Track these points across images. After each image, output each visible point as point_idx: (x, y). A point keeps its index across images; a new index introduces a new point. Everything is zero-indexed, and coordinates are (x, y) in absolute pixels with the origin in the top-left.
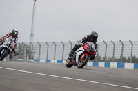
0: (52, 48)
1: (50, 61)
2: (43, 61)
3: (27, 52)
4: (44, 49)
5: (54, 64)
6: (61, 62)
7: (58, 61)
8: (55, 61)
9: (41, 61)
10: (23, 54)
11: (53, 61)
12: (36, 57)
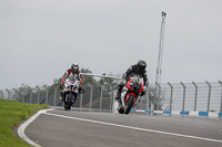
0: (190, 93)
1: (188, 113)
2: (176, 112)
3: (151, 99)
4: (178, 94)
5: (195, 117)
6: (206, 114)
7: (200, 113)
8: (196, 113)
9: (173, 112)
10: (144, 102)
11: (192, 113)
12: (165, 106)
